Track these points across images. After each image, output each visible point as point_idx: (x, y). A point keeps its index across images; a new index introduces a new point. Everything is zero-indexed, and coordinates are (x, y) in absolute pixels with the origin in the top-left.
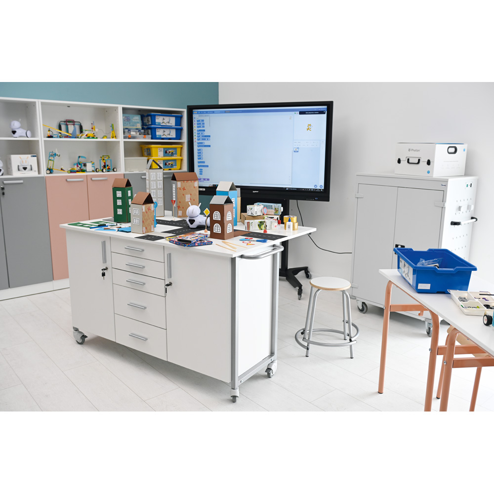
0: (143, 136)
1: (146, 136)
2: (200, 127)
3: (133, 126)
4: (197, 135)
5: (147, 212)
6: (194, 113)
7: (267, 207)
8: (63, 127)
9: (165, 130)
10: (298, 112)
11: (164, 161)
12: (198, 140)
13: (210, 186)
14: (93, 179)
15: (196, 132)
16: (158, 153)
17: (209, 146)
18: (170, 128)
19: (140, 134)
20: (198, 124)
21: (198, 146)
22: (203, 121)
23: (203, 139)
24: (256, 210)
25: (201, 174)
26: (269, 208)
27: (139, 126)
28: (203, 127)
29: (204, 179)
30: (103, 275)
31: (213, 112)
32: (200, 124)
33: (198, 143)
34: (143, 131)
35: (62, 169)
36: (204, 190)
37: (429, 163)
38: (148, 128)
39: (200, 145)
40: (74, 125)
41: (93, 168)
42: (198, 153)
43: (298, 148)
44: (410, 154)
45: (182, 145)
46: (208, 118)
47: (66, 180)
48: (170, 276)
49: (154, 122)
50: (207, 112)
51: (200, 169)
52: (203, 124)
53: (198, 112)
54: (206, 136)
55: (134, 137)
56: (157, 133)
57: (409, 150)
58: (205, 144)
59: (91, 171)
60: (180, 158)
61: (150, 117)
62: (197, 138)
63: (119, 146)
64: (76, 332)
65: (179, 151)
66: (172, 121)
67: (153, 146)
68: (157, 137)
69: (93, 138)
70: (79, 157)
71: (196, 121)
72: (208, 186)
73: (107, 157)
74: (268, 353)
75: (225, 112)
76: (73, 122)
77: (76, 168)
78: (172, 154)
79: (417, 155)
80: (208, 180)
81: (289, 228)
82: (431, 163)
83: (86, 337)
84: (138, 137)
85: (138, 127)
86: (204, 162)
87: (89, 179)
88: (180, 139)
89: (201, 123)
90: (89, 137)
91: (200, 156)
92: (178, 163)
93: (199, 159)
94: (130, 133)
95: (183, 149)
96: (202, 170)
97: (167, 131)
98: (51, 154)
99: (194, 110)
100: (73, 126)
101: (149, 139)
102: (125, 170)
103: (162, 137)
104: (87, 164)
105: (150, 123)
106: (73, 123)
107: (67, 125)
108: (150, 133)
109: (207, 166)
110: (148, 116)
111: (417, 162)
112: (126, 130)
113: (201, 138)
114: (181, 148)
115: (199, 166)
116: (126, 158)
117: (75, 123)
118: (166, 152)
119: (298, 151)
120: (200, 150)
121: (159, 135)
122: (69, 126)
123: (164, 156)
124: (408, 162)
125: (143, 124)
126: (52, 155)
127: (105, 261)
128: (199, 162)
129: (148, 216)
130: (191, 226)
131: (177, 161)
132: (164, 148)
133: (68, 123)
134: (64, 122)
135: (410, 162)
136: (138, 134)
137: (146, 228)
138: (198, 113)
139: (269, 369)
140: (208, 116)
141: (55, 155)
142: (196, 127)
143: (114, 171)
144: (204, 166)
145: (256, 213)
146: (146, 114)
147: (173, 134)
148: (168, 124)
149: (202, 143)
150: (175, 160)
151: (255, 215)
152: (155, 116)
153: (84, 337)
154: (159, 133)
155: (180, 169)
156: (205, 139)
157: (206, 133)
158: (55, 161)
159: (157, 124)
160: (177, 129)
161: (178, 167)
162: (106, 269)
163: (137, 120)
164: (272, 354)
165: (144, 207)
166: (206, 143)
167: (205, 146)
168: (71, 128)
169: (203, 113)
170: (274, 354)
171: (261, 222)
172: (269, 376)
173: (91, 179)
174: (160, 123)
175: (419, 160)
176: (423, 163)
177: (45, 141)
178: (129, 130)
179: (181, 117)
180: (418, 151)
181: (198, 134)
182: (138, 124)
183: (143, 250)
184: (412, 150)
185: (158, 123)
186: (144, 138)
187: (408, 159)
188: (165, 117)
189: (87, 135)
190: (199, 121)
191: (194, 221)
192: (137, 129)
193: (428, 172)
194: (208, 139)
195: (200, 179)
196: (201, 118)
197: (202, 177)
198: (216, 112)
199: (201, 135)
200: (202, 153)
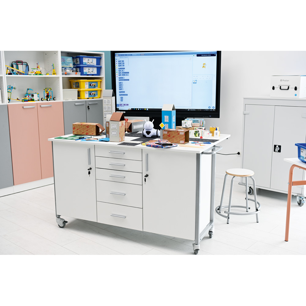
0: (75, 73)
1: (77, 73)
2: (121, 66)
3: (67, 65)
4: (118, 72)
5: (121, 127)
6: (116, 55)
8: (14, 66)
9: (90, 68)
10: (196, 55)
11: (89, 91)
12: (120, 75)
13: (129, 109)
14: (42, 106)
15: (118, 70)
16: (85, 86)
17: (128, 80)
18: (92, 66)
19: (73, 72)
20: (119, 64)
21: (120, 80)
22: (123, 61)
23: (123, 75)
24: (189, 124)
25: (122, 101)
26: (196, 122)
27: (72, 66)
28: (124, 66)
29: (125, 105)
30: (89, 173)
31: (131, 55)
32: (121, 63)
33: (119, 78)
34: (75, 69)
35: (17, 99)
36: (125, 112)
37: (296, 89)
38: (78, 67)
39: (121, 79)
40: (22, 64)
41: (38, 98)
42: (120, 85)
43: (196, 81)
44: (281, 83)
45: (101, 79)
46: (128, 59)
47: (23, 107)
48: (147, 170)
49: (81, 62)
50: (126, 55)
51: (121, 97)
52: (123, 63)
53: (119, 55)
54: (125, 73)
55: (69, 74)
56: (84, 71)
57: (281, 80)
58: (125, 79)
59: (37, 100)
60: (100, 89)
61: (78, 59)
62: (118, 74)
63: (59, 81)
64: (59, 219)
65: (99, 84)
66: (94, 61)
67: (81, 80)
68: (84, 73)
69: (40, 74)
70: (28, 89)
71: (118, 61)
72: (127, 109)
73: (50, 89)
74: (209, 221)
76: (22, 63)
77: (27, 98)
78: (95, 87)
79: (288, 84)
80: (128, 105)
82: (297, 89)
83: (67, 222)
84: (72, 74)
85: (70, 66)
86: (124, 92)
87: (39, 106)
88: (99, 75)
89: (122, 63)
90: (36, 74)
91: (121, 87)
92: (99, 93)
93: (120, 89)
94: (66, 70)
96: (123, 97)
97: (91, 69)
98: (9, 87)
99: (116, 54)
100: (21, 65)
101: (79, 75)
102: (63, 99)
103: (88, 73)
104: (34, 95)
105: (79, 63)
106: (21, 63)
107: (17, 65)
108: (79, 71)
109: (127, 95)
110: (77, 57)
111: (287, 88)
112: (64, 68)
114: (101, 82)
115: (120, 95)
116: (65, 90)
117: (23, 63)
118: (90, 85)
119: (196, 83)
120: (121, 83)
121: (85, 72)
122: (19, 66)
123: (89, 88)
124: (280, 88)
125: (74, 64)
126: (9, 88)
127: (90, 163)
128: (120, 92)
129: (122, 129)
131: (98, 91)
132: (89, 82)
133: (18, 63)
134: (15, 62)
135: (282, 88)
136: (71, 71)
137: (121, 138)
138: (119, 56)
139: (210, 232)
140: (127, 58)
141: (12, 88)
142: (118, 66)
143: (54, 100)
144: (124, 95)
146: (75, 56)
147: (95, 71)
148: (91, 64)
149: (122, 78)
150: (96, 91)
151: (188, 127)
152: (82, 57)
153: (65, 222)
154: (86, 70)
155: (100, 98)
156: (125, 75)
157: (125, 71)
158: (12, 92)
159: (84, 64)
160: (97, 68)
161: (99, 96)
162: (91, 169)
163: (70, 61)
164: (211, 221)
165: (120, 123)
166: (126, 77)
167: (125, 80)
168: (20, 66)
169: (123, 55)
170: (213, 221)
171: (196, 132)
172: (210, 237)
173: (40, 106)
174: (86, 63)
175: (289, 87)
176: (292, 89)
177: (7, 77)
178: (65, 69)
179: (100, 58)
180: (288, 81)
181: (119, 71)
182: (71, 64)
183: (124, 153)
184: (283, 80)
185: (85, 63)
186: (76, 74)
187: (280, 87)
188: (89, 59)
189: (35, 73)
190: (120, 61)
191: (150, 132)
192: (70, 68)
193: (296, 95)
194: (127, 75)
195: (121, 105)
196: (121, 59)
197: (123, 103)
198: (133, 55)
199: (121, 72)
200: (122, 85)
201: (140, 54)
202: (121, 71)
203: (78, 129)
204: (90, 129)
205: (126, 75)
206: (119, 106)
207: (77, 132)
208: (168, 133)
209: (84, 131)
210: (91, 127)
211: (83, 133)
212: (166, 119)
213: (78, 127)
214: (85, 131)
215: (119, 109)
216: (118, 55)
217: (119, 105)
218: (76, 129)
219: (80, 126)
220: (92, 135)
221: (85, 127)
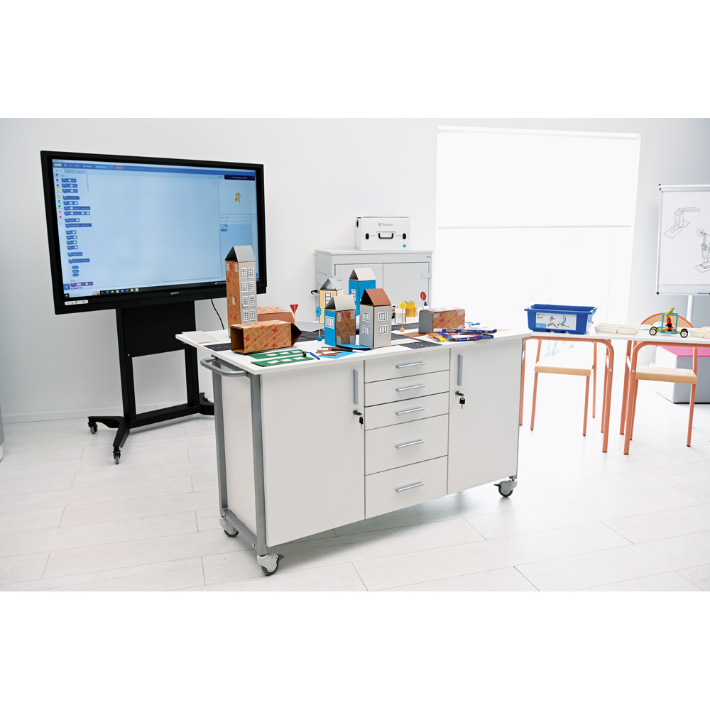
2: (69, 191)
4: (62, 206)
6: (55, 165)
10: (223, 176)
12: (67, 214)
13: (96, 294)
15: (62, 200)
17: (90, 225)
20: (64, 186)
21: (67, 226)
22: (74, 180)
23: (75, 214)
25: (76, 275)
28: (76, 191)
29: (83, 284)
31: (94, 167)
32: (69, 186)
33: (67, 221)
36: (86, 302)
39: (71, 224)
42: (68, 238)
43: (226, 226)
44: (380, 229)
46: (85, 175)
48: (459, 383)
50: (81, 166)
51: (73, 267)
52: (76, 186)
53: (63, 164)
54: (80, 208)
57: (380, 225)
58: (81, 222)
62: (63, 211)
71: (60, 180)
72: (91, 295)
75: (115, 168)
79: (391, 229)
80: (91, 284)
82: (407, 237)
86: (80, 254)
89: (70, 185)
91: (72, 242)
93: (69, 248)
96: (77, 267)
99: (54, 161)
109: (88, 260)
111: (391, 236)
113: (72, 211)
115: (71, 262)
119: (226, 230)
120: (71, 232)
128: (70, 255)
135: (381, 236)
138: (63, 167)
140: (83, 172)
142: (61, 191)
144: (80, 261)
149: (74, 220)
156: (80, 213)
157: (81, 203)
166: (83, 219)
167: (81, 225)
169: (73, 166)
175: (393, 234)
176: (398, 238)
180: (391, 225)
181: (65, 203)
184: (383, 224)
187: (379, 234)
190: (66, 180)
193: (404, 246)
194: (85, 212)
195: (74, 285)
196: (70, 176)
197: (78, 280)
198: (99, 167)
199: (71, 206)
200: (75, 237)
201: (115, 166)
202: (71, 203)
203: (255, 340)
204: (279, 334)
205: (83, 213)
206: (69, 289)
207: (255, 346)
208: (440, 316)
209: (267, 342)
210: (281, 329)
211: (266, 346)
213: (257, 334)
214: (269, 340)
215: (70, 297)
216: (60, 165)
217: (66, 285)
218: (252, 340)
219: (260, 332)
220: (284, 346)
221: (269, 331)
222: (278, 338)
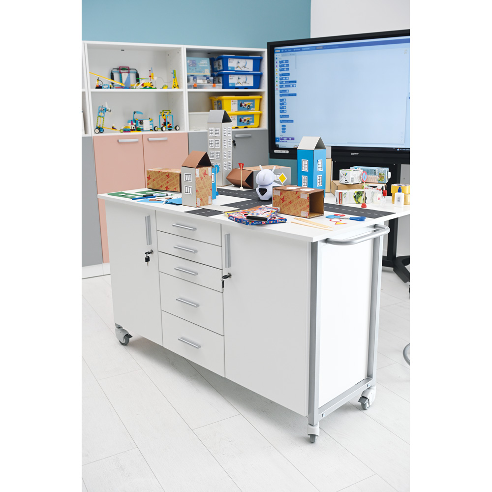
0: (212, 84)
1: (216, 84)
2: (283, 70)
3: (200, 72)
4: (279, 81)
5: (202, 178)
6: (276, 51)
7: (368, 172)
8: (116, 76)
9: (240, 76)
11: (238, 116)
12: (281, 87)
13: (295, 147)
14: (150, 139)
15: (279, 77)
16: (231, 106)
17: (295, 95)
18: (246, 73)
19: (208, 83)
20: (280, 66)
21: (281, 96)
22: (287, 61)
23: (287, 86)
24: (351, 177)
25: (284, 132)
26: (371, 174)
27: (208, 72)
28: (288, 69)
29: (288, 139)
30: (147, 260)
31: (301, 50)
32: (283, 66)
33: (281, 92)
34: (212, 78)
35: (113, 128)
36: (287, 152)
38: (219, 74)
39: (284, 94)
40: (129, 72)
41: (151, 126)
42: (281, 104)
45: (261, 95)
46: (294, 57)
47: (118, 141)
48: (229, 264)
49: (226, 67)
50: (292, 50)
51: (283, 126)
52: (288, 65)
53: (281, 50)
54: (290, 82)
55: (201, 87)
56: (230, 81)
58: (289, 93)
59: (149, 130)
60: (259, 112)
61: (221, 61)
62: (279, 85)
63: (182, 98)
64: (119, 330)
65: (257, 103)
66: (249, 65)
67: (224, 97)
68: (230, 85)
69: (150, 88)
70: (135, 112)
71: (278, 62)
72: (293, 147)
73: (168, 112)
74: (363, 375)
75: (316, 48)
76: (128, 69)
77: (130, 126)
78: (249, 108)
80: (293, 139)
81: (399, 201)
83: (130, 336)
84: (206, 86)
85: (205, 74)
86: (287, 116)
87: (145, 140)
88: (259, 88)
89: (285, 65)
90: (145, 87)
91: (283, 108)
92: (256, 118)
93: (281, 112)
94: (196, 81)
95: (262, 101)
96: (285, 126)
97: (243, 78)
98: (101, 109)
99: (276, 48)
100: (127, 74)
101: (219, 88)
102: (190, 129)
103: (236, 86)
104: (144, 121)
105: (221, 68)
106: (128, 71)
107: (120, 73)
108: (221, 81)
109: (292, 121)
110: (219, 59)
112: (191, 78)
113: (284, 84)
114: (261, 100)
115: (281, 122)
116: (191, 113)
117: (130, 71)
118: (241, 105)
120: (283, 100)
121: (231, 84)
122: (123, 74)
123: (239, 110)
125: (213, 70)
126: (101, 111)
127: (149, 242)
129: (204, 183)
130: (262, 198)
131: (255, 116)
132: (239, 100)
133: (121, 71)
134: (118, 69)
136: (206, 82)
137: (201, 199)
138: (281, 52)
139: (363, 398)
140: (294, 55)
141: (106, 110)
142: (278, 70)
143: (176, 130)
144: (287, 121)
145: (352, 181)
146: (216, 57)
147: (250, 81)
148: (244, 69)
149: (285, 91)
150: (252, 115)
151: (350, 183)
152: (227, 58)
153: (128, 336)
154: (233, 80)
155: (258, 127)
156: (289, 86)
157: (291, 78)
158: (105, 117)
159: (230, 69)
160: (255, 75)
161: (256, 123)
162: (151, 252)
163: (204, 64)
164: (369, 376)
165: (198, 171)
166: (291, 90)
167: (290, 95)
168: (125, 76)
169: (287, 51)
170: (372, 377)
171: (358, 193)
172: (363, 407)
173: (148, 140)
174: (234, 67)
177: (92, 92)
178: (195, 78)
179: (261, 59)
181: (281, 79)
182: (206, 70)
183: (195, 229)
185: (231, 67)
186: (214, 87)
188: (240, 60)
189: (143, 85)
190: (282, 62)
191: (266, 190)
192: (204, 76)
194: (293, 85)
195: (282, 139)
196: (284, 58)
197: (285, 135)
198: (304, 49)
199: (284, 80)
200: (285, 104)
201: (316, 47)
202: (284, 78)
203: (154, 180)
204: (171, 180)
205: (291, 86)
206: (279, 141)
207: (153, 185)
208: (281, 194)
209: (162, 184)
210: (173, 176)
211: (161, 187)
212: (304, 165)
213: (155, 177)
214: (164, 183)
215: (279, 147)
216: (279, 51)
217: (278, 138)
218: (152, 180)
219: (158, 175)
220: (174, 190)
221: (164, 176)
222: (170, 183)
